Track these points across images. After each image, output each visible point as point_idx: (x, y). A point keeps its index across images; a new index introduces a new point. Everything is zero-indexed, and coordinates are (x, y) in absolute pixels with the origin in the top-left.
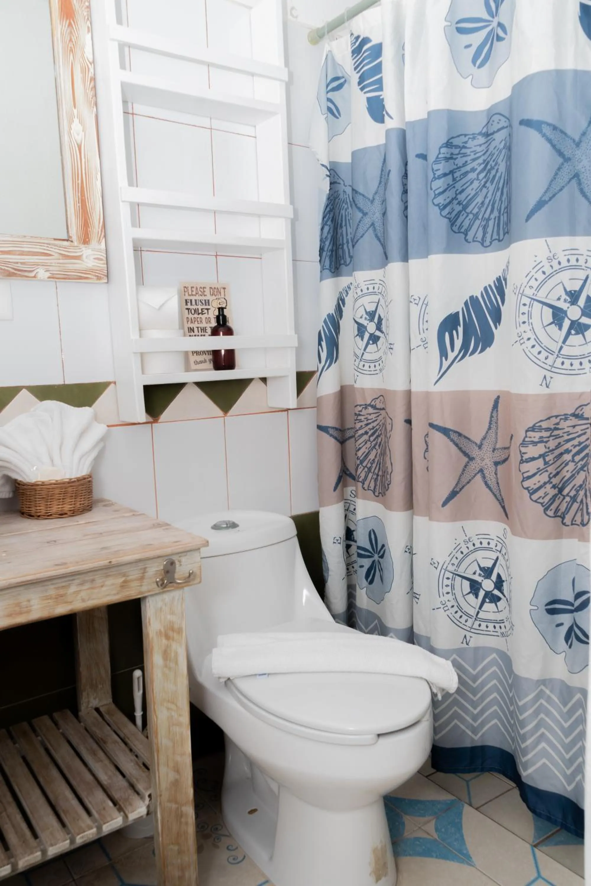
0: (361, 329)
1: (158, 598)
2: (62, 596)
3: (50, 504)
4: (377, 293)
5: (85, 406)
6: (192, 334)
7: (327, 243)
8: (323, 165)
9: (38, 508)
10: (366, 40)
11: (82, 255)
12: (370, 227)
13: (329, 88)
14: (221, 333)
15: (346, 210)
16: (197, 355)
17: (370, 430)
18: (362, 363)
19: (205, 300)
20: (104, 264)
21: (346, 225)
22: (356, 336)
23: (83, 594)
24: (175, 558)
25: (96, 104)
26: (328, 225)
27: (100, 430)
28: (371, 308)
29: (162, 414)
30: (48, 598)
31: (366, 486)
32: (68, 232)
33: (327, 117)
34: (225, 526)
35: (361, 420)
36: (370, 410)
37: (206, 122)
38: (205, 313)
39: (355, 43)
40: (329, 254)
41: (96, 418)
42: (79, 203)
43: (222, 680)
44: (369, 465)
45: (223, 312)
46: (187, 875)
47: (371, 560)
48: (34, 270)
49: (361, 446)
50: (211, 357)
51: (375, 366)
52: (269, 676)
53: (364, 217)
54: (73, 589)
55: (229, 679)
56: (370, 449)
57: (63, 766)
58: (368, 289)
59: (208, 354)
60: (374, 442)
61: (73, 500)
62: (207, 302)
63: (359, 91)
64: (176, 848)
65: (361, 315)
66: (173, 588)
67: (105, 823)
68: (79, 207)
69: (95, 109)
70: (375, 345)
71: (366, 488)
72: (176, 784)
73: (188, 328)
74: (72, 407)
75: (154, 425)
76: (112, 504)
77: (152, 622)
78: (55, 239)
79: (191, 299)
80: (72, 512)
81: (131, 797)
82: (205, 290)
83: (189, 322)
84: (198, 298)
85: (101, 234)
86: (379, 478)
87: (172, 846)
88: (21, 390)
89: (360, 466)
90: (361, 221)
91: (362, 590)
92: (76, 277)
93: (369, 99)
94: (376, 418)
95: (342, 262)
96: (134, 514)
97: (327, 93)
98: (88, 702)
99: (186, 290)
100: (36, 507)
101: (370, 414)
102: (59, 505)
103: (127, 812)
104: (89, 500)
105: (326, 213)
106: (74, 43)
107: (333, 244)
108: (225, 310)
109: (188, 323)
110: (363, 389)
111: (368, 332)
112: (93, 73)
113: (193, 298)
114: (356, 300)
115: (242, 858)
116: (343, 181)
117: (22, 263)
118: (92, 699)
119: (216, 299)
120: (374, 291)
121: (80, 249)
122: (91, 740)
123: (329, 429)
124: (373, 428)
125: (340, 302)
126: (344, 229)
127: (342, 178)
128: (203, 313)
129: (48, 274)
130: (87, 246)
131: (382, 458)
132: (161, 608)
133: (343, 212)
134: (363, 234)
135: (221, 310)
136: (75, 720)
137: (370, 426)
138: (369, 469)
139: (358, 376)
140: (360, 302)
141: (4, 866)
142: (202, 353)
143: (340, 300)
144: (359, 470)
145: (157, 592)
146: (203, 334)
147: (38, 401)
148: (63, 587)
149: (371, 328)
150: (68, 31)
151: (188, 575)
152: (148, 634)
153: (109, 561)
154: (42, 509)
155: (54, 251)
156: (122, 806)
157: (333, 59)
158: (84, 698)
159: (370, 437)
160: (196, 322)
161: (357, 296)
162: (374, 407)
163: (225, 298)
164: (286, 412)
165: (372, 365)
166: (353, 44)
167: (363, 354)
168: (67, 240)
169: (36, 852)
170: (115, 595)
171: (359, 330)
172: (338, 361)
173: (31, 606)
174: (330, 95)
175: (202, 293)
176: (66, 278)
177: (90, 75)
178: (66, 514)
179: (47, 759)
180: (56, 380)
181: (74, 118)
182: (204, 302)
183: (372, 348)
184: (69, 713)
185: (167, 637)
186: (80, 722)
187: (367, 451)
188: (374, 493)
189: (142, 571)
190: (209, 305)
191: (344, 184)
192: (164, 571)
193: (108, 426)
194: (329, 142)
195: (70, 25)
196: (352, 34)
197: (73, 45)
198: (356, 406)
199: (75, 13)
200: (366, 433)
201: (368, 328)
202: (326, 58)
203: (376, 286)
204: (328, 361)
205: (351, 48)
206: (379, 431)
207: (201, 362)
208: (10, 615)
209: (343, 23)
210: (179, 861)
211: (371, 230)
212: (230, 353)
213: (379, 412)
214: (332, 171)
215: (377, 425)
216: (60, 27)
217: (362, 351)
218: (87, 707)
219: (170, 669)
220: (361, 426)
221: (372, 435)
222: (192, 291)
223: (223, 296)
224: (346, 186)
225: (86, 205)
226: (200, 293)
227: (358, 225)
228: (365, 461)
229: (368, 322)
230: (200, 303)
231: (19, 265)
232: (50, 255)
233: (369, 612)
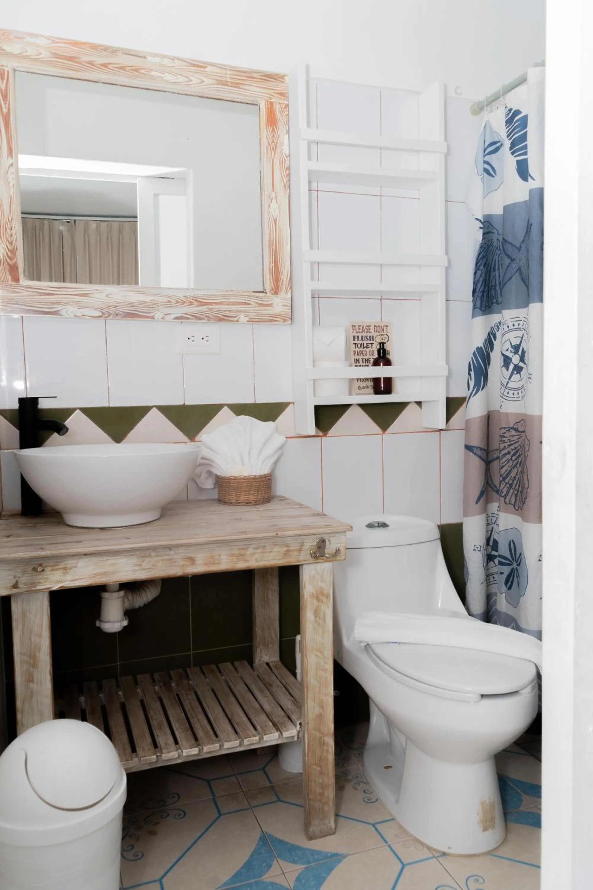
0: (507, 361)
1: (312, 567)
2: (242, 556)
3: (239, 495)
4: (522, 329)
5: (270, 420)
6: (358, 364)
7: (479, 285)
8: (477, 219)
9: (231, 497)
10: (518, 112)
11: (273, 303)
12: (517, 271)
13: (487, 152)
14: (382, 364)
15: (499, 256)
16: (361, 382)
17: (512, 451)
18: (507, 391)
19: (370, 337)
20: (289, 309)
21: (499, 269)
22: (503, 366)
23: (257, 556)
24: (326, 537)
25: (289, 187)
26: (480, 270)
27: (280, 440)
28: (516, 342)
29: (330, 429)
30: (232, 555)
31: (507, 501)
32: (263, 285)
33: (483, 177)
34: (377, 525)
35: (504, 441)
36: (513, 433)
37: (377, 191)
38: (369, 347)
39: (508, 114)
40: (480, 295)
41: (277, 430)
42: (273, 263)
43: (363, 645)
44: (511, 482)
45: (383, 346)
46: (326, 793)
47: (510, 567)
48: (237, 316)
49: (504, 464)
50: (371, 384)
51: (518, 394)
52: (400, 644)
53: (512, 263)
54: (250, 551)
55: (368, 644)
56: (512, 467)
57: (239, 698)
58: (514, 325)
59: (370, 381)
60: (516, 461)
61: (256, 493)
62: (372, 338)
63: (510, 155)
64: (319, 769)
65: (507, 348)
66: (323, 561)
67: (265, 735)
68: (273, 266)
69: (288, 191)
70: (519, 375)
71: (508, 502)
72: (320, 717)
73: (355, 359)
74: (260, 422)
75: (323, 438)
76: (286, 499)
77: (306, 585)
78: (254, 292)
79: (358, 335)
80: (255, 502)
81: (286, 722)
82: (370, 327)
83: (356, 355)
84: (364, 334)
85: (288, 286)
86: (519, 493)
87: (315, 767)
88: (224, 406)
89: (503, 482)
90: (509, 266)
91: (501, 595)
92: (267, 320)
93: (518, 162)
94: (518, 440)
95: (494, 301)
96: (301, 506)
97: (484, 156)
98: (261, 657)
99: (354, 328)
100: (229, 495)
101: (513, 436)
102: (246, 495)
103: (282, 731)
104: (268, 494)
105: (478, 260)
106: (275, 143)
107: (485, 286)
108: (385, 345)
109: (354, 355)
110: (507, 414)
111: (513, 363)
112: (288, 164)
113: (360, 335)
114: (503, 335)
115: (375, 800)
116: (497, 230)
117: (229, 311)
118: (264, 655)
119: (380, 335)
120: (519, 327)
121: (272, 298)
122: (261, 683)
123: (474, 448)
124: (515, 448)
125: (492, 336)
126: (497, 272)
127: (496, 228)
128: (368, 347)
129: (247, 319)
130: (277, 296)
131: (522, 475)
132: (314, 576)
133: (496, 257)
134: (511, 278)
135: (382, 344)
136: (250, 668)
137: (513, 447)
138: (511, 486)
139: (503, 402)
140: (506, 337)
141: (194, 748)
142: (365, 380)
143: (492, 334)
144: (502, 486)
145: (311, 562)
146: (367, 364)
147: (234, 415)
148: (243, 548)
149: (516, 359)
150: (272, 135)
151: (335, 552)
152: (303, 595)
153: (276, 533)
154: (234, 499)
155: (252, 301)
156: (279, 726)
157: (491, 129)
158: (258, 652)
159: (512, 456)
160: (362, 355)
161: (504, 332)
162: (516, 430)
163: (387, 335)
164: (439, 433)
165: (516, 392)
166: (507, 116)
167: (508, 382)
168: (263, 292)
169: (216, 743)
170: (280, 559)
171: (505, 361)
172: (485, 389)
173: (221, 560)
174: (487, 158)
175: (368, 330)
176: (260, 321)
177: (286, 166)
178: (250, 503)
179: (227, 690)
180: (249, 400)
181: (273, 199)
182: (369, 338)
183: (516, 377)
184: (246, 663)
185: (318, 599)
186: (254, 671)
187: (509, 469)
188: (514, 508)
189: (300, 545)
190: (373, 340)
191: (498, 233)
192: (317, 547)
193: (286, 438)
194: (484, 198)
195: (273, 130)
196: (506, 107)
197: (275, 145)
198: (501, 429)
199: (278, 121)
200: (509, 453)
201: (513, 360)
202: (485, 127)
203: (521, 323)
204: (476, 389)
205: (506, 118)
206: (520, 451)
207: (364, 388)
208: (206, 564)
209: (499, 98)
210: (320, 780)
211: (517, 274)
212: (388, 381)
213: (520, 435)
214: (485, 224)
215: (519, 446)
216: (265, 133)
217: (507, 380)
218: (260, 661)
219: (319, 624)
220: (505, 447)
221: (514, 455)
222: (359, 329)
223: (385, 333)
224: (499, 235)
225: (278, 265)
226: (366, 330)
227: (507, 270)
228: (507, 477)
229: (513, 354)
230: (365, 339)
231: (227, 312)
232: (250, 304)
233: (507, 615)
